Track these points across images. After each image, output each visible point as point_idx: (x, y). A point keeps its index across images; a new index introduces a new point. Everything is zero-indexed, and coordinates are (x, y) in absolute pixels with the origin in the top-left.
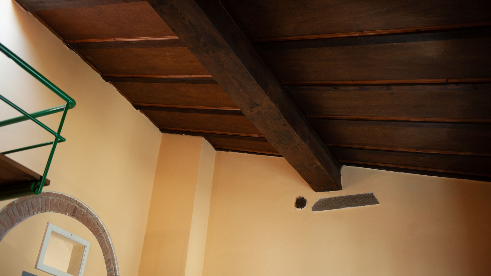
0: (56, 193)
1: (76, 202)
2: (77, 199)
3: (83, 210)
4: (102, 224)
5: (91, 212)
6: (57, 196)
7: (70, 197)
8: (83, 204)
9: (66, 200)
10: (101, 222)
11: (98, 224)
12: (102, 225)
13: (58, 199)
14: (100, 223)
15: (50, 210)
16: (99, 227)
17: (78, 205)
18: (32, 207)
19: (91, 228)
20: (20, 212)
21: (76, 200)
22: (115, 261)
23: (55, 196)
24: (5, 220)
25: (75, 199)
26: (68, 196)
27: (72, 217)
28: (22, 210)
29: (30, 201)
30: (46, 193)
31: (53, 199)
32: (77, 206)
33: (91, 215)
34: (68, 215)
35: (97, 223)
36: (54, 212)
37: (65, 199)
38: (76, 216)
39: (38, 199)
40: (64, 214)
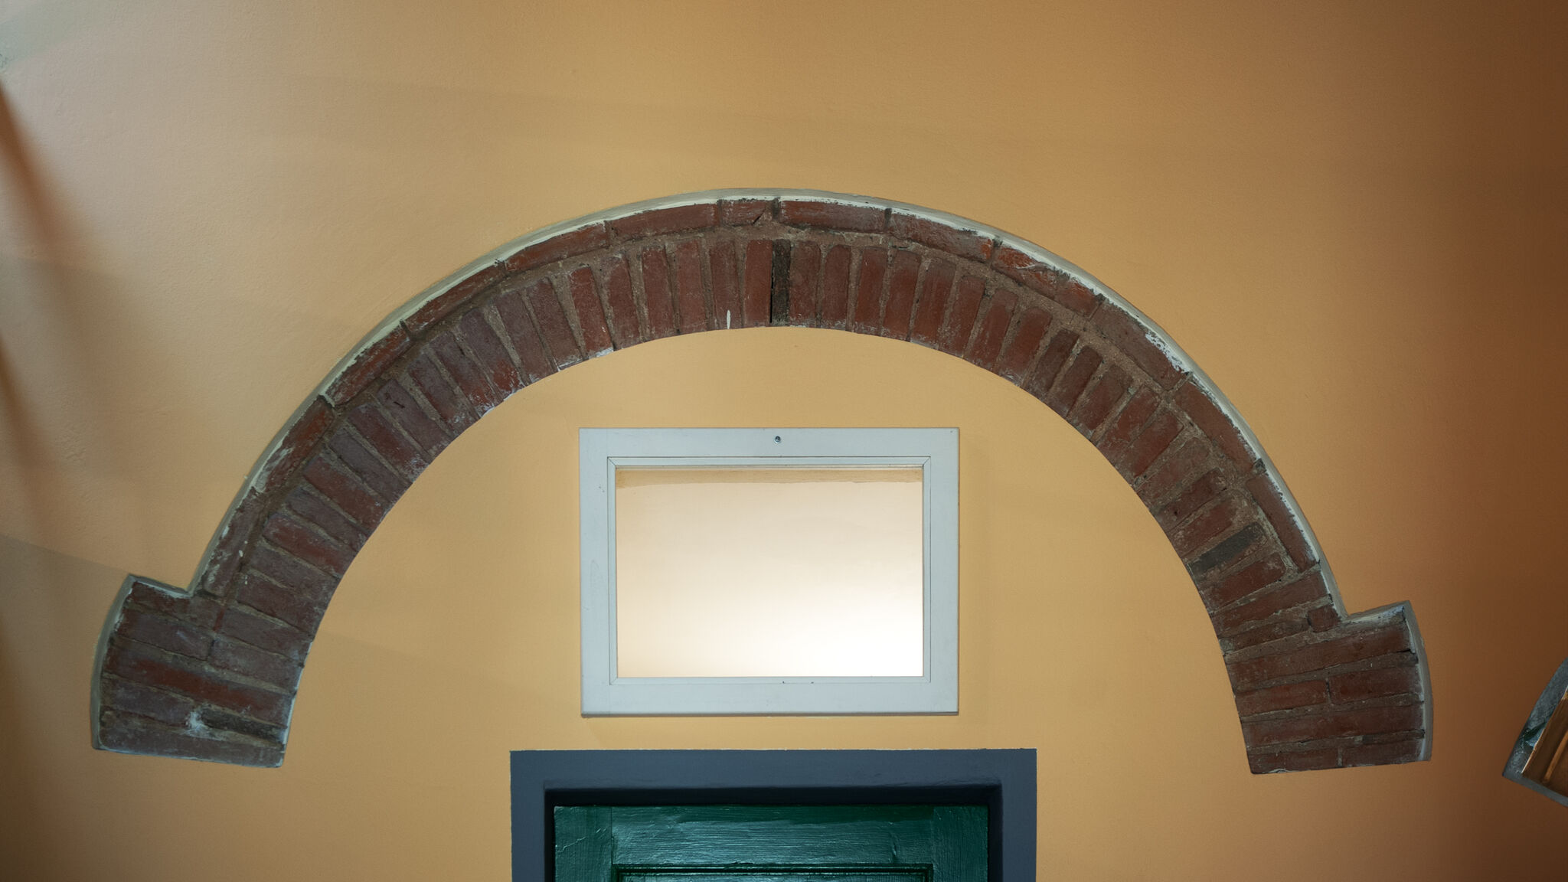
0: (591, 223)
1: (774, 208)
2: (768, 191)
3: (850, 238)
4: (1051, 264)
5: (924, 223)
6: (603, 242)
7: (713, 201)
8: (833, 200)
9: (688, 238)
10: (1039, 257)
11: (1019, 282)
12: (1056, 273)
13: (620, 256)
14: (1032, 266)
15: (590, 348)
16: (1034, 296)
17: (796, 224)
18: (458, 378)
19: (965, 332)
20: (386, 440)
21: (770, 198)
22: (1268, 472)
23: (592, 245)
24: (311, 519)
25: (760, 198)
26: (690, 203)
27: (770, 323)
28: (397, 425)
29: (432, 352)
30: (512, 259)
31: (585, 275)
32: (791, 237)
33: (930, 244)
34: (738, 323)
35: (1008, 276)
36: (615, 349)
37: (680, 232)
38: (802, 305)
39: (479, 315)
40: (698, 330)
